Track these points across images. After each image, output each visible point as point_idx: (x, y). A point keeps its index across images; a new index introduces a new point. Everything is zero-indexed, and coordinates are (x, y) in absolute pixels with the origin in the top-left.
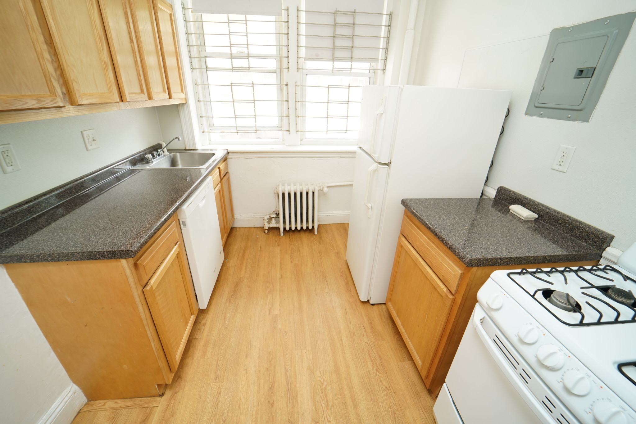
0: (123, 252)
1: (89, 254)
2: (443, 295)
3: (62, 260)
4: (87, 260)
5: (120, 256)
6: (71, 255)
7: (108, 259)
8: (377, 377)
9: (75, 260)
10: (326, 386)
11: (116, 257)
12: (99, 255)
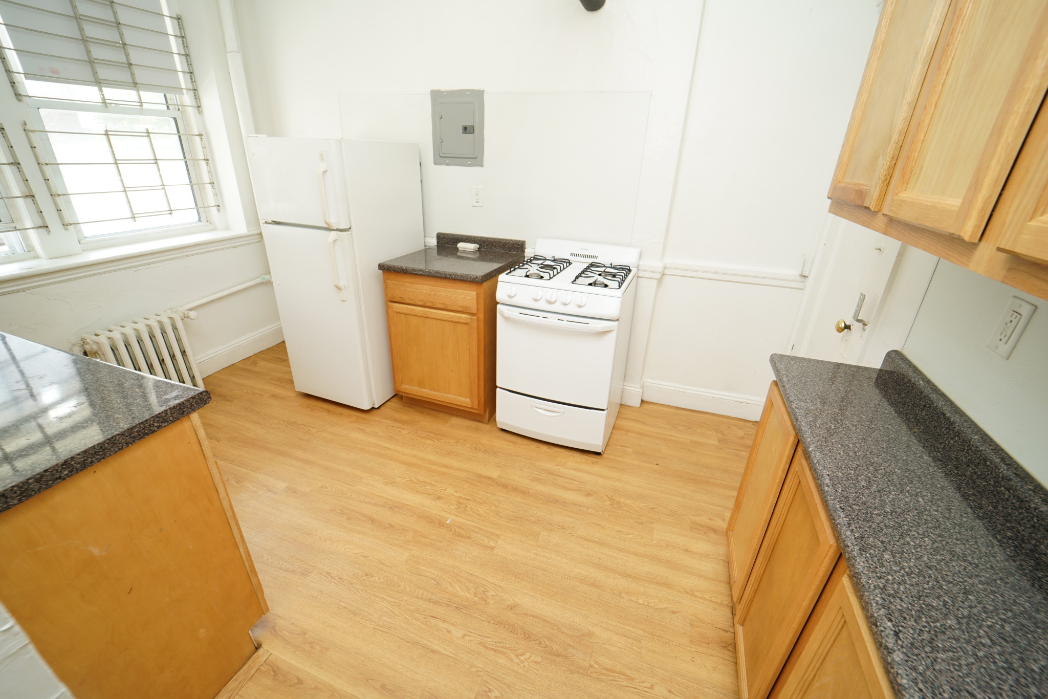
0: (195, 400)
1: (141, 427)
2: (468, 321)
3: (92, 462)
4: (139, 440)
5: (191, 408)
6: (108, 444)
7: (173, 422)
8: (442, 443)
9: (116, 452)
10: (415, 479)
11: (185, 413)
12: (158, 421)
